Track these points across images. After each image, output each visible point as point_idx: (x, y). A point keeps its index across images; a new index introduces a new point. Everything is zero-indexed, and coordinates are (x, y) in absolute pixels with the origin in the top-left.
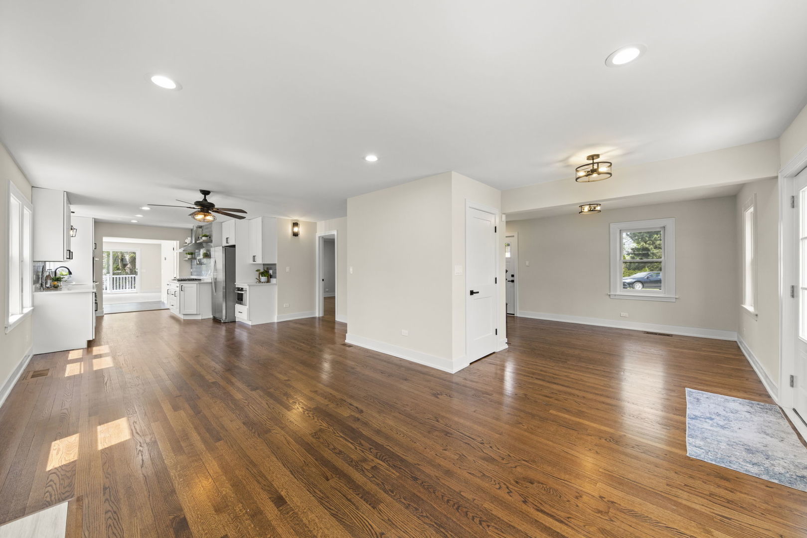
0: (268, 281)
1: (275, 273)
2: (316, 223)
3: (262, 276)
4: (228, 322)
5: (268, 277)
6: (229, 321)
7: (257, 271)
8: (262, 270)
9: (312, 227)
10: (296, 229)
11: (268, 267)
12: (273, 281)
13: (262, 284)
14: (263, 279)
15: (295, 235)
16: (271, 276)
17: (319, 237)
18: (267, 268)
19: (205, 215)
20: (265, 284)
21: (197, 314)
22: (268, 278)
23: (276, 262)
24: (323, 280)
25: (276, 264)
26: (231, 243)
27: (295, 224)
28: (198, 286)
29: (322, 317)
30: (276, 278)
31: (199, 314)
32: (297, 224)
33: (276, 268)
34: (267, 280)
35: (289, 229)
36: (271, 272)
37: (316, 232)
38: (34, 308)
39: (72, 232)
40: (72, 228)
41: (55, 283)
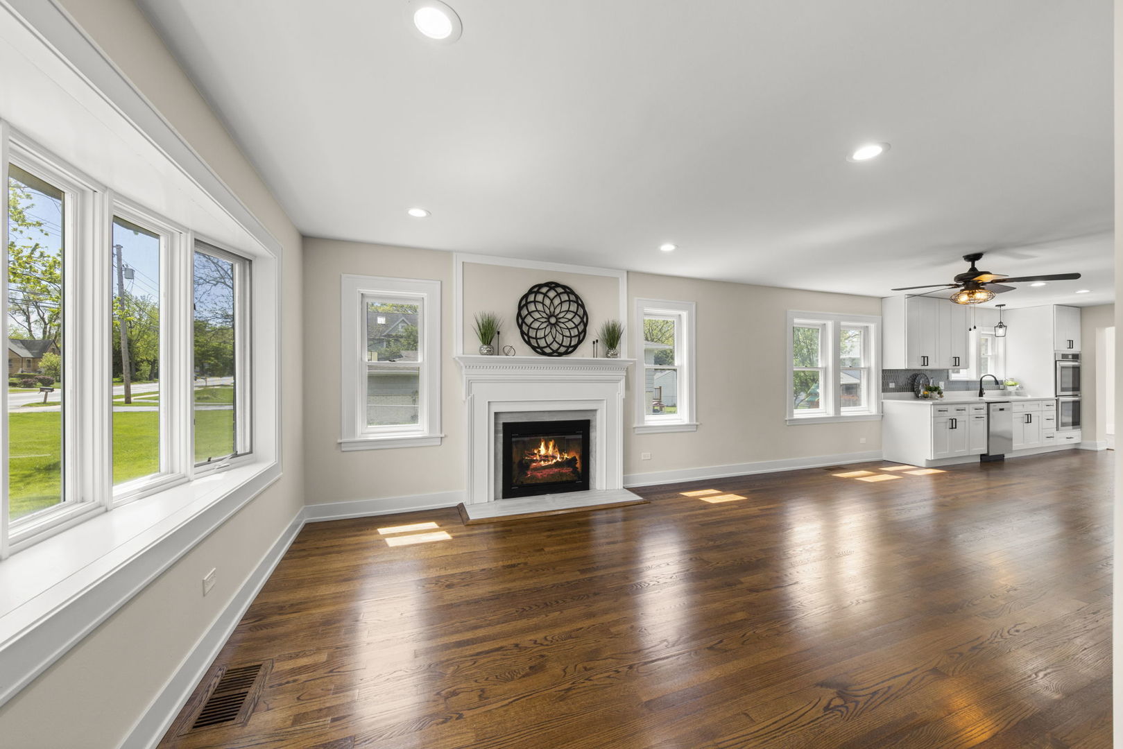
19: (970, 295)
38: (882, 414)
39: (1001, 331)
40: (1001, 325)
41: (926, 393)
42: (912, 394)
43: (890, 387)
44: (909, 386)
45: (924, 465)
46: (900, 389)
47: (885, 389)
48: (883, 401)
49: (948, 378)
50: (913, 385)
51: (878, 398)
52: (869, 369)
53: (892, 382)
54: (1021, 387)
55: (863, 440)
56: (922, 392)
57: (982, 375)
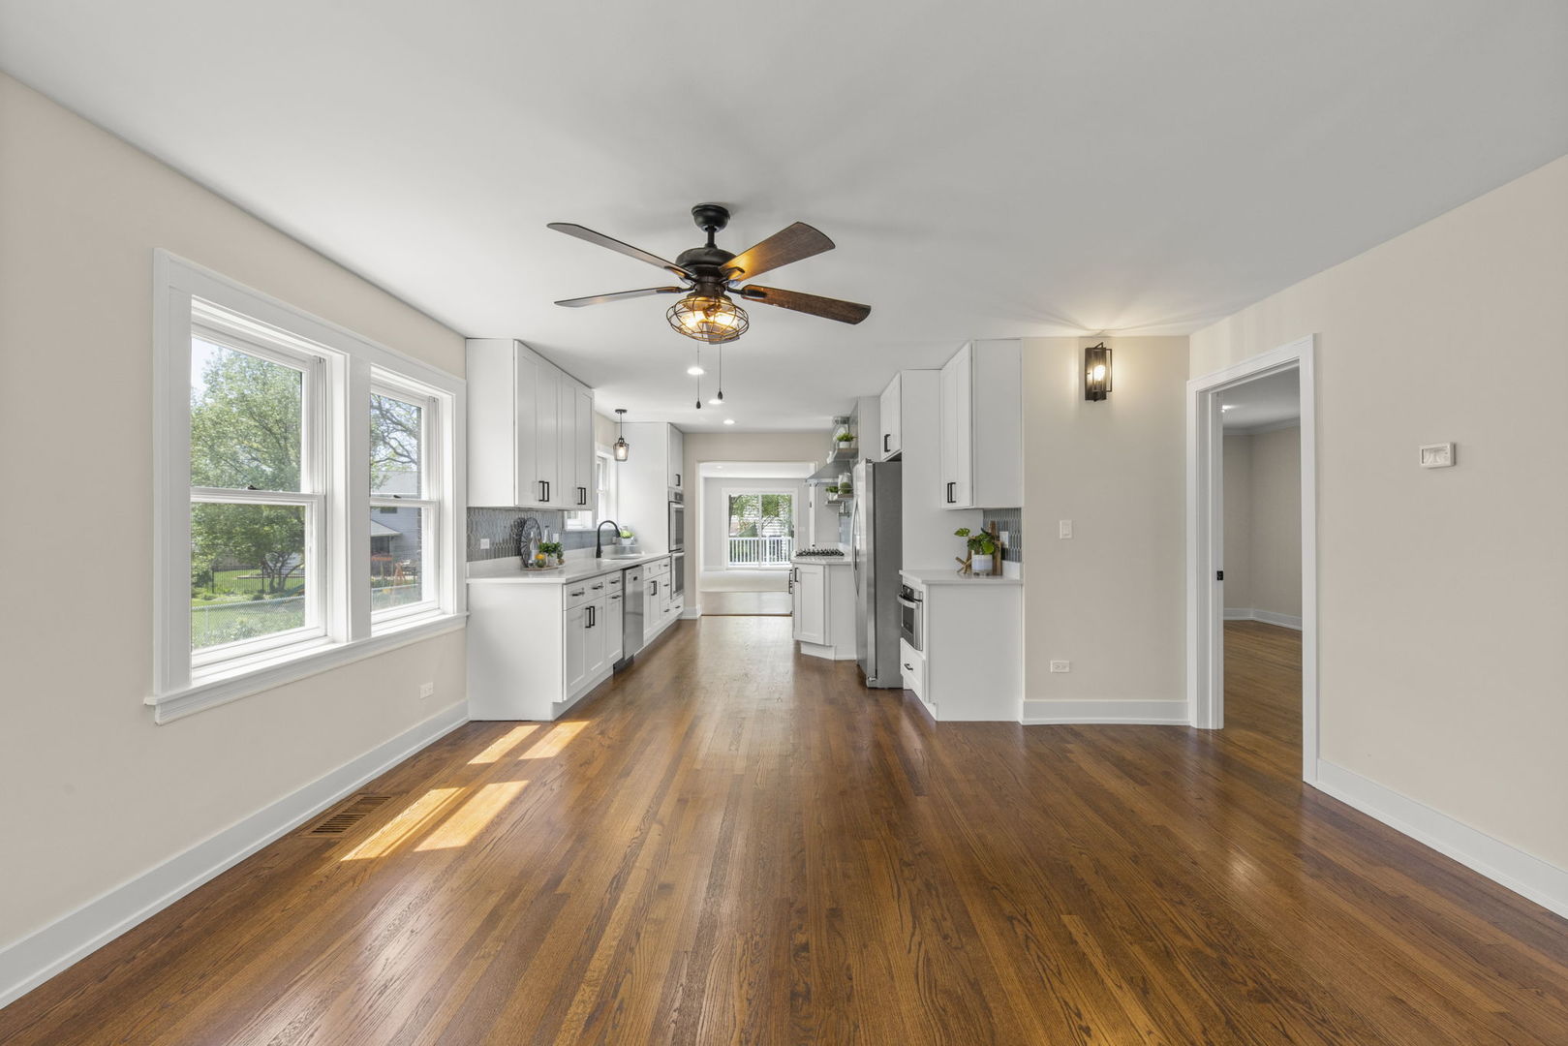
0: (996, 571)
1: (1016, 540)
2: (1183, 341)
3: (977, 553)
4: (883, 689)
5: (993, 554)
6: (886, 686)
7: (961, 533)
8: (976, 532)
9: (1170, 355)
10: (1098, 373)
11: (996, 520)
12: (1012, 569)
13: (974, 580)
14: (980, 561)
15: (1095, 393)
16: (1004, 554)
17: (1202, 394)
18: (993, 524)
19: (707, 311)
20: (983, 580)
21: (824, 646)
22: (994, 558)
23: (1020, 503)
24: (1220, 576)
25: (1018, 510)
26: (895, 446)
27: (1096, 353)
28: (827, 570)
29: (1216, 733)
30: (1019, 559)
31: (831, 646)
32: (1104, 350)
33: (1019, 523)
34: (989, 566)
35: (1071, 377)
36: (1005, 537)
37: (1188, 378)
38: (469, 613)
39: (621, 452)
40: (621, 443)
41: (541, 556)
42: (516, 560)
43: (482, 547)
44: (512, 545)
45: (549, 717)
46: (496, 552)
47: (472, 554)
48: (469, 581)
49: (563, 527)
50: (519, 541)
51: (460, 575)
52: (439, 506)
53: (484, 537)
54: (636, 540)
55: (426, 689)
56: (534, 555)
57: (598, 523)
